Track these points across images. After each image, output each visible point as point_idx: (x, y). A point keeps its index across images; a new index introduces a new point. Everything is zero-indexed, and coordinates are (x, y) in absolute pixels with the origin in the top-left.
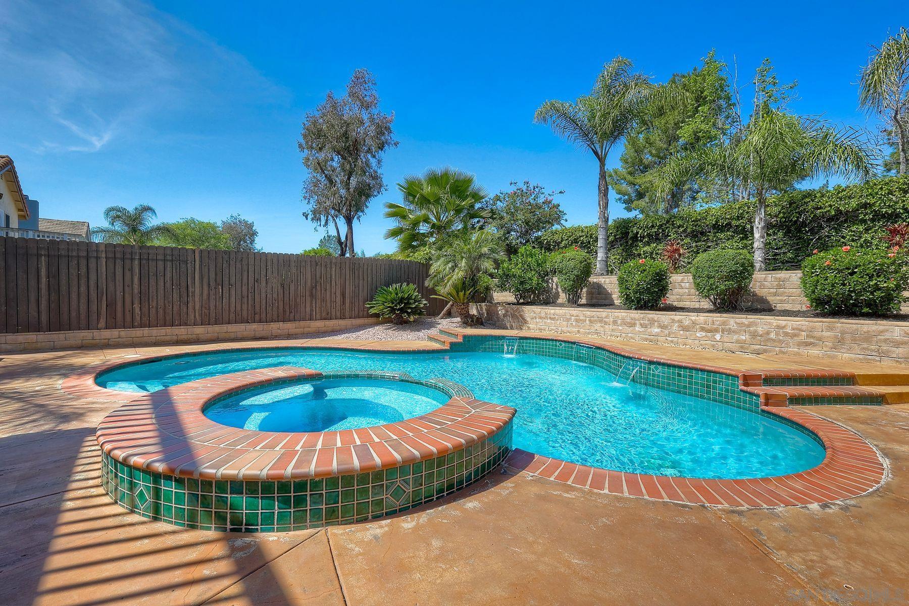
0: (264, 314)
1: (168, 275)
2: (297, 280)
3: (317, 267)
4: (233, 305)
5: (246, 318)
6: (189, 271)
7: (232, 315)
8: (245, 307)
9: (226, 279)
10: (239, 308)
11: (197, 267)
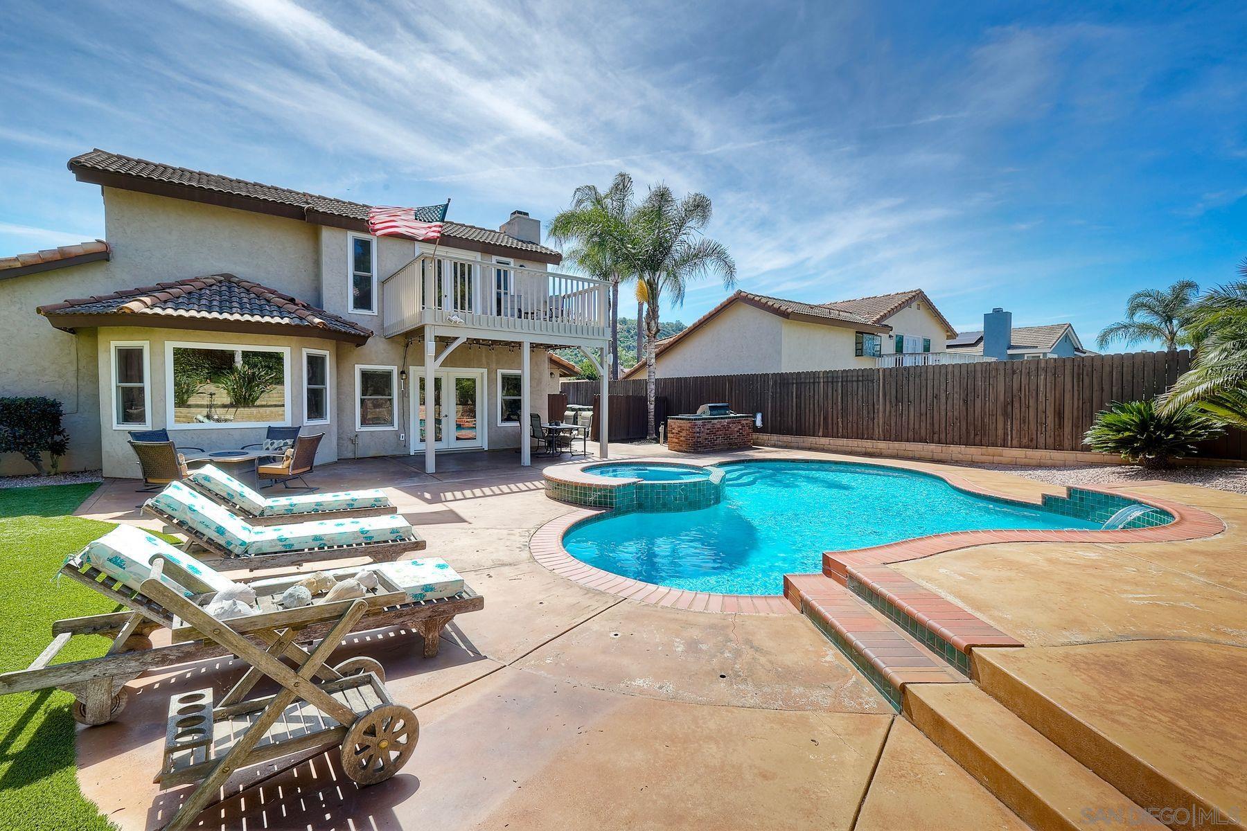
0: (944, 434)
1: (860, 393)
2: (985, 395)
3: (1015, 376)
4: (911, 422)
5: (924, 437)
6: (875, 390)
7: (911, 433)
8: (923, 425)
9: (905, 396)
10: (917, 426)
11: (881, 385)
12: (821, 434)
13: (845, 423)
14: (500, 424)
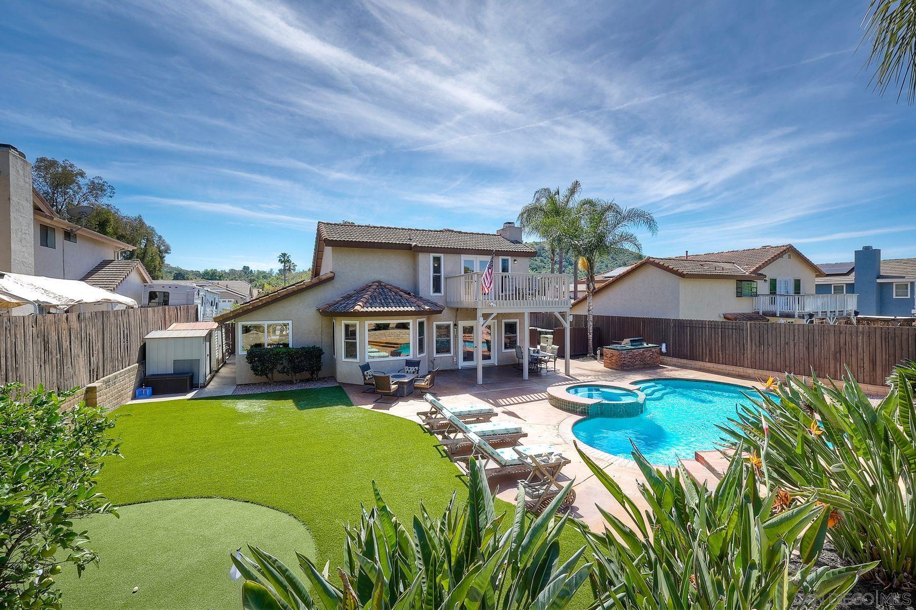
0: (793, 368)
1: (734, 337)
2: (821, 345)
3: (841, 335)
4: (770, 358)
5: (779, 368)
6: (745, 335)
7: (770, 366)
8: (778, 361)
9: (766, 341)
10: (774, 361)
11: (749, 333)
12: (707, 360)
13: (724, 355)
14: (504, 350)
